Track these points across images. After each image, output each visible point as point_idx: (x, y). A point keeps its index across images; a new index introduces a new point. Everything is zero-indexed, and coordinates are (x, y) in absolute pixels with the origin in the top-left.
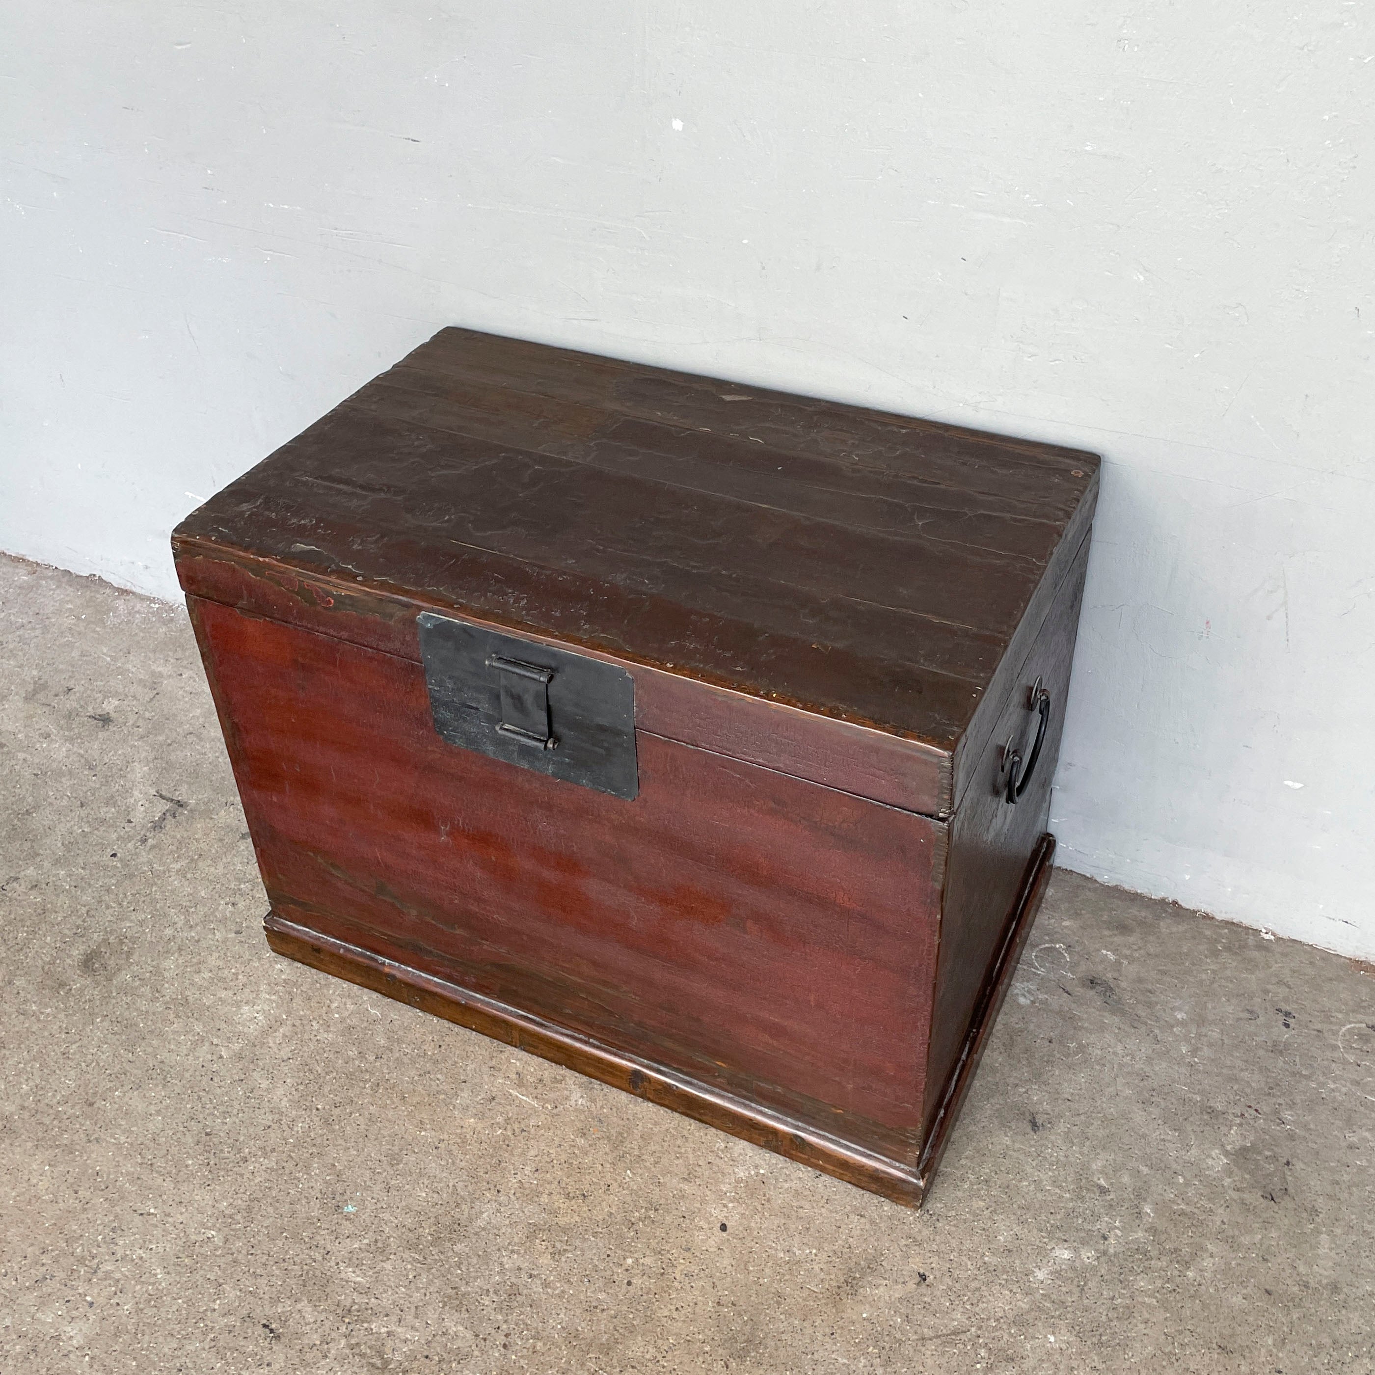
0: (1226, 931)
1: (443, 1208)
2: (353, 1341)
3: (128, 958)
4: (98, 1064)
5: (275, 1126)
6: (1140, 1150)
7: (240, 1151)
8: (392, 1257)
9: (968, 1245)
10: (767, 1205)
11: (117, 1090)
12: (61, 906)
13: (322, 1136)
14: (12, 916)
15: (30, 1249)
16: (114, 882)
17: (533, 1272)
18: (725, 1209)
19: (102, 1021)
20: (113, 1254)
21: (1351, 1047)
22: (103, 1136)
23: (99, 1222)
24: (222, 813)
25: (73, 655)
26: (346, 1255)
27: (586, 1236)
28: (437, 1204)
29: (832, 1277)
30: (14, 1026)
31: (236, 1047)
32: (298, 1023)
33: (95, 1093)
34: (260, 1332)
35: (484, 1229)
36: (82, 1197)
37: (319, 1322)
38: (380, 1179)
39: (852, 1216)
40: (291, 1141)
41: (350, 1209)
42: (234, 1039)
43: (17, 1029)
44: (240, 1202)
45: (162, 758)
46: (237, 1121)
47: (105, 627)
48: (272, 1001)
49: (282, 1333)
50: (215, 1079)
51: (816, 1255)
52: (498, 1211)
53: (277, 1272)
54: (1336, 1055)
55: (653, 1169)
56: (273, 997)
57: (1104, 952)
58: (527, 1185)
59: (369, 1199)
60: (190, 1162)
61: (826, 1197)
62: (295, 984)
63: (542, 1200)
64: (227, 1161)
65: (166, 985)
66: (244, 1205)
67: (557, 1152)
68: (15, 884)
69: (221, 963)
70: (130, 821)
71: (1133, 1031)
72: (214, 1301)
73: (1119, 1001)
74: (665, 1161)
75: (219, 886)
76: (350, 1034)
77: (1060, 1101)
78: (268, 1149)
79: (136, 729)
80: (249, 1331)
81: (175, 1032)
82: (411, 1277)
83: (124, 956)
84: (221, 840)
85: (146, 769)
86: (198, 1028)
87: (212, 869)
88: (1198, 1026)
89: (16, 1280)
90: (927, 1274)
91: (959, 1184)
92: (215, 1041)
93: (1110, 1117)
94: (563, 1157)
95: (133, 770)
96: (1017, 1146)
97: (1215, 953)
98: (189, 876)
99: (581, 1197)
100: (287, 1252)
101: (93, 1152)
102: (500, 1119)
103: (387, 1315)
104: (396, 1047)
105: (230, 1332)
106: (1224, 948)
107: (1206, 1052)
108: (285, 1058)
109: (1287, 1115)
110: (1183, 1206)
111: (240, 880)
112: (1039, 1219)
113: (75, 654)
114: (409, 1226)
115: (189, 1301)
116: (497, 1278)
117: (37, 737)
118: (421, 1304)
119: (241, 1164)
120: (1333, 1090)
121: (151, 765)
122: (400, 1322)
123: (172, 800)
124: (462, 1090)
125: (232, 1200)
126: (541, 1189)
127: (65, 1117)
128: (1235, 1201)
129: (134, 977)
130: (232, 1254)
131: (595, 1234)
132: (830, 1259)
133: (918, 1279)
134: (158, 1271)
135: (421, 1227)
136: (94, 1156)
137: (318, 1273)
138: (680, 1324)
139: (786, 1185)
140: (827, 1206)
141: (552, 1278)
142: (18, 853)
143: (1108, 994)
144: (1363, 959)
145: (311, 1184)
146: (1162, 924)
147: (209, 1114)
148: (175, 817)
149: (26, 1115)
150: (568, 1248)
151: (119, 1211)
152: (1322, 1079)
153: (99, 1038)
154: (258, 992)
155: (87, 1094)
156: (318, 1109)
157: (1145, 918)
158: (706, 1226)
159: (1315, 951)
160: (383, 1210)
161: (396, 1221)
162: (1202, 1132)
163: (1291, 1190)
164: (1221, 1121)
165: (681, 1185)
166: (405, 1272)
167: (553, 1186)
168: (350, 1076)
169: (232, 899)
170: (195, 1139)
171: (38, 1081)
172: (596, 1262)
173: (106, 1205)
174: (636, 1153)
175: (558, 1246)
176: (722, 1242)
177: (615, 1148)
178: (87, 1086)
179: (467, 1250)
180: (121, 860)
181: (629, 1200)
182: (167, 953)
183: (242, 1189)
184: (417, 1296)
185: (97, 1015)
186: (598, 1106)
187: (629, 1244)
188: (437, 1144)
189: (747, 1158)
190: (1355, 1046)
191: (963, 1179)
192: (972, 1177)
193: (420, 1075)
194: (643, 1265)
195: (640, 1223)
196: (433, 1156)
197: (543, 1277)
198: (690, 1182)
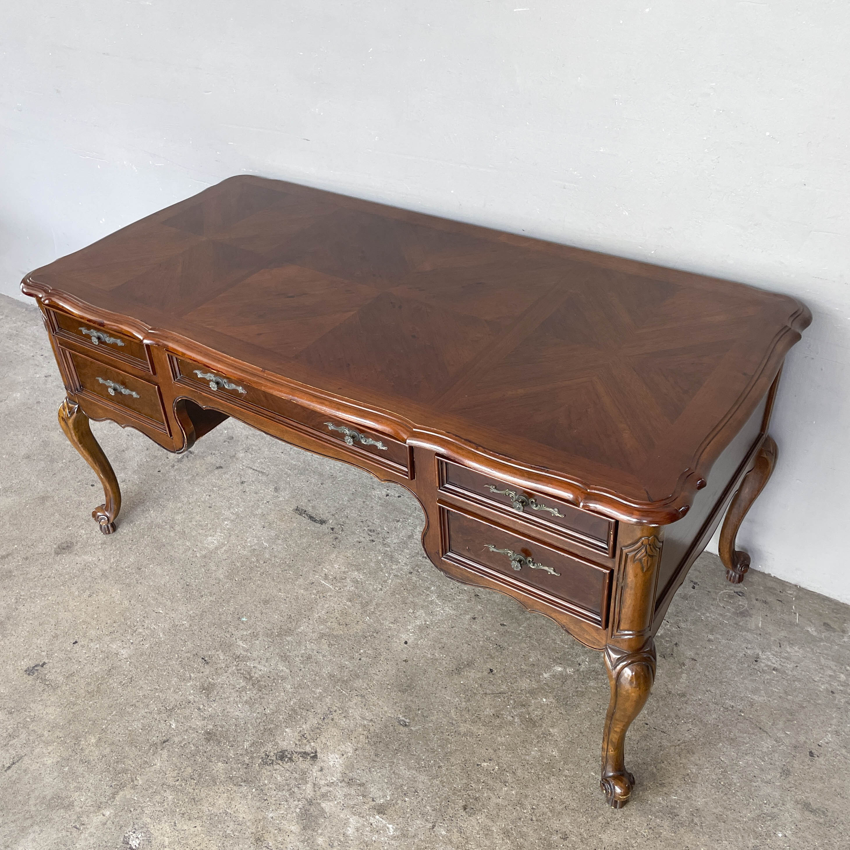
1: (284, 623)
2: (238, 668)
5: (217, 585)
7: (200, 593)
8: (259, 639)
9: (515, 660)
10: (427, 636)
11: (151, 564)
13: (236, 590)
16: (158, 482)
17: (319, 651)
18: (408, 636)
19: (147, 537)
20: (143, 626)
21: (723, 600)
22: (143, 582)
23: (138, 613)
24: (209, 457)
26: (240, 636)
27: (345, 640)
28: (282, 621)
29: (451, 666)
31: (204, 553)
32: (231, 546)
33: (141, 565)
34: (200, 660)
35: (300, 633)
37: (225, 659)
38: (259, 609)
39: (465, 644)
40: (223, 591)
41: (244, 619)
42: (203, 550)
44: (198, 612)
46: (200, 581)
49: (209, 662)
50: (193, 564)
51: (445, 657)
52: (308, 626)
53: (210, 640)
54: (714, 602)
55: (379, 617)
56: (222, 535)
58: (322, 618)
59: (253, 616)
60: (179, 595)
61: (454, 636)
62: (232, 530)
63: (328, 624)
64: (194, 596)
65: (176, 526)
67: (337, 606)
69: (200, 519)
70: (168, 458)
72: (183, 647)
74: (385, 614)
75: (203, 488)
76: (254, 552)
78: (212, 593)
80: (196, 660)
81: (177, 544)
82: (266, 647)
84: (207, 469)
86: (188, 544)
87: (202, 481)
90: (493, 669)
91: (517, 637)
92: (195, 550)
94: (340, 609)
98: (191, 482)
99: (345, 625)
100: (215, 633)
102: (315, 592)
103: (254, 660)
104: (273, 559)
105: (188, 659)
108: (224, 559)
109: (682, 625)
111: (213, 486)
112: (550, 654)
114: (269, 628)
115: (172, 647)
116: (303, 651)
118: (269, 657)
119: (200, 598)
120: (708, 617)
122: (259, 663)
124: (300, 579)
125: (194, 611)
126: (328, 620)
127: (128, 573)
129: (163, 521)
130: (193, 631)
131: (348, 640)
132: (451, 660)
133: (489, 671)
134: (161, 634)
135: (274, 629)
136: (139, 588)
137: (227, 642)
138: (379, 677)
139: (438, 629)
140: (454, 639)
141: (327, 654)
142: (118, 467)
145: (229, 608)
147: (189, 578)
148: (188, 457)
149: (112, 571)
150: (336, 643)
151: (147, 610)
152: (704, 612)
153: (145, 544)
154: (216, 532)
155: (138, 565)
156: (236, 580)
158: (398, 641)
160: (258, 621)
161: (263, 626)
163: (674, 655)
165: (390, 625)
166: (264, 645)
167: (334, 619)
168: (251, 568)
169: (209, 494)
170: (182, 587)
171: (118, 558)
172: (347, 650)
173: (142, 607)
174: (372, 610)
175: (332, 642)
176: (405, 648)
177: (363, 607)
178: (138, 562)
179: (292, 640)
180: (162, 474)
181: (366, 628)
182: (178, 513)
183: (200, 607)
184: (268, 654)
185: (145, 535)
186: (359, 590)
187: (363, 645)
188: (285, 598)
189: (422, 617)
190: (725, 599)
191: (519, 635)
192: (523, 635)
193: (282, 571)
194: (368, 653)
195: (369, 637)
196: (283, 603)
197: (323, 653)
198: (394, 624)
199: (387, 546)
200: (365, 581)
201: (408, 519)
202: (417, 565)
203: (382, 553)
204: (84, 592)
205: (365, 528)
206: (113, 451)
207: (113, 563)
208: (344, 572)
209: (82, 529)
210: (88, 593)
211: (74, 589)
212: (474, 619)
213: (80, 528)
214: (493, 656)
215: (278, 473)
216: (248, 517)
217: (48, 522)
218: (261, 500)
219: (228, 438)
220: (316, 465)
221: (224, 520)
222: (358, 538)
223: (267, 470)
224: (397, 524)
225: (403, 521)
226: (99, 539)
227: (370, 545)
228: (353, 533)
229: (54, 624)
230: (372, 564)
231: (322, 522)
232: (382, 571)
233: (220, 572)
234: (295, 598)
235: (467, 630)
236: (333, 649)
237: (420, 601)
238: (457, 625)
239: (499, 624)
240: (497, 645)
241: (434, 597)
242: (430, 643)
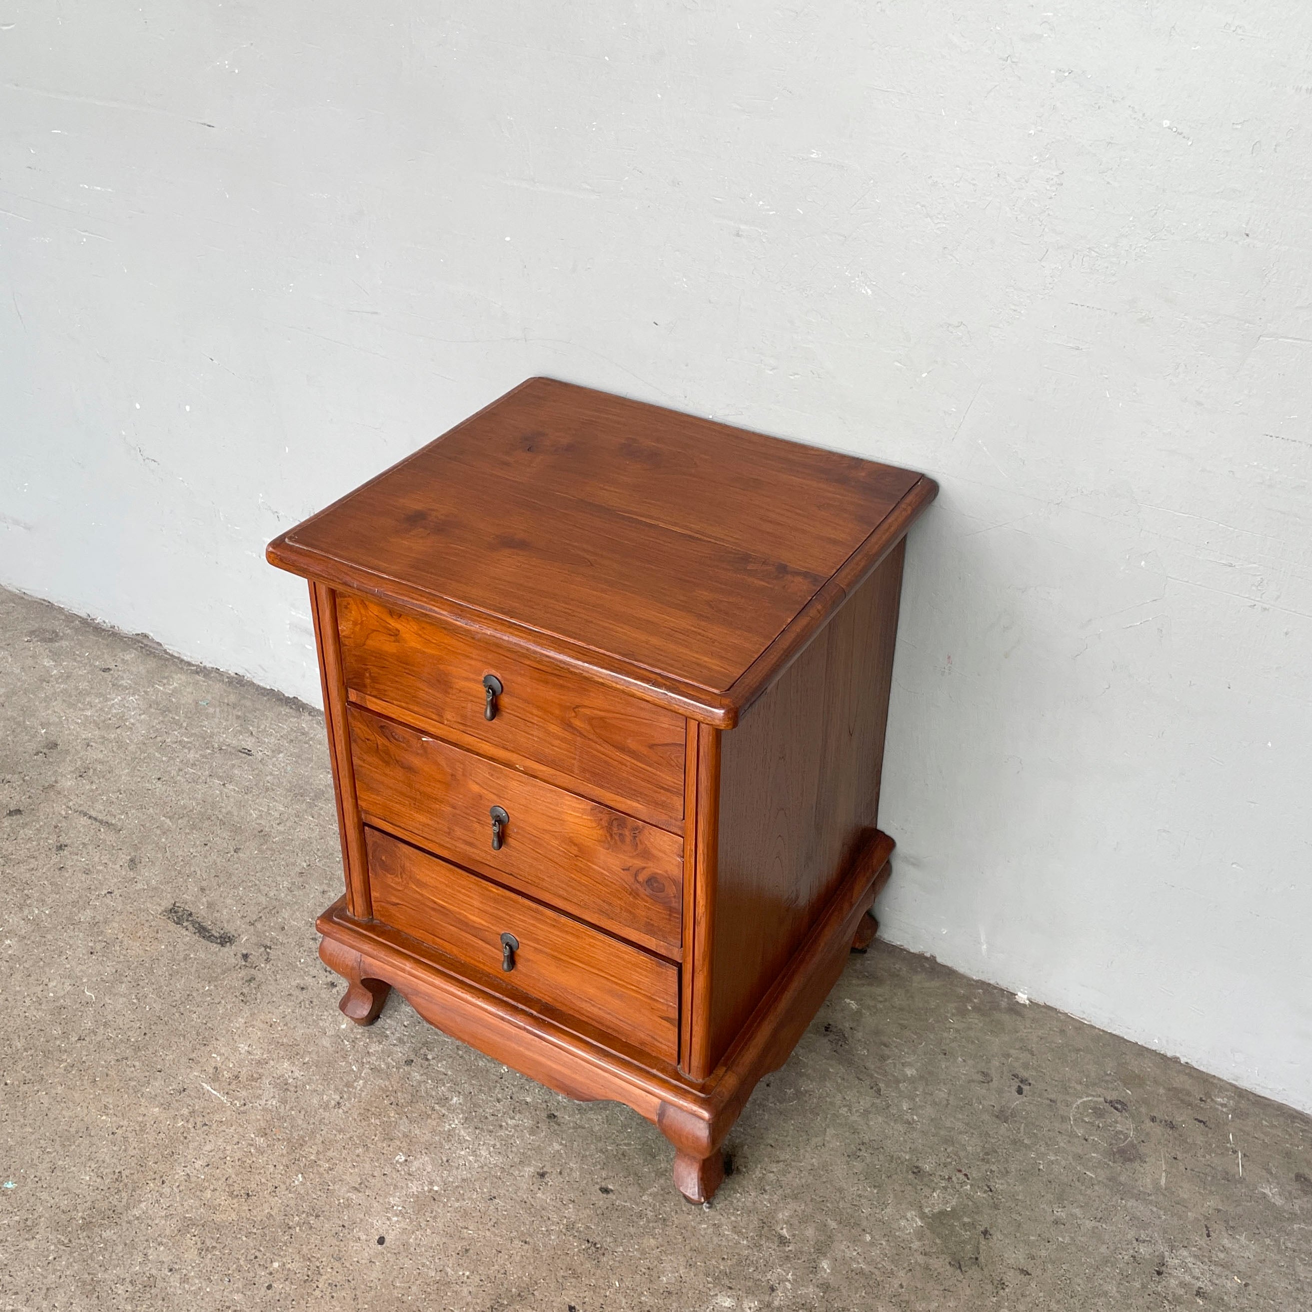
0: (980, 991)
1: (103, 1193)
6: (832, 1203)
8: (38, 1236)
10: (432, 1223)
13: (3, 1110)
17: (175, 1266)
18: (388, 1223)
21: (1083, 1120)
27: (239, 1236)
28: (98, 1189)
29: (478, 1301)
35: (138, 1218)
38: (47, 1158)
39: (516, 1242)
41: (9, 1185)
51: (468, 1277)
52: (157, 1201)
54: (1064, 1127)
55: (326, 1175)
57: (848, 1001)
58: (193, 1179)
59: (32, 1177)
61: (494, 1220)
62: (20, 960)
63: (205, 1195)
67: (233, 1149)
71: (856, 1082)
73: (849, 1051)
74: (340, 1168)
77: (762, 1147)
82: (51, 1258)
88: (927, 1084)
90: (577, 1307)
91: (635, 1219)
93: (810, 1167)
94: (238, 1155)
97: (963, 1012)
99: (245, 1197)
102: (185, 1111)
103: (16, 1293)
104: (101, 1030)
106: (973, 1008)
107: (929, 1111)
109: (998, 1183)
110: (863, 1265)
112: (708, 1263)
114: (63, 1207)
116: (137, 1268)
118: (54, 1286)
122: (28, 1301)
124: (156, 1079)
126: (207, 1184)
128: (920, 1265)
131: (248, 1234)
132: (481, 1283)
135: (75, 1209)
139: (457, 1205)
140: (494, 1229)
141: (193, 1274)
143: (840, 1043)
146: (915, 978)
152: (1043, 1149)
156: (6, 1084)
157: (898, 971)
158: (363, 1237)
159: (1069, 1020)
160: (43, 1189)
161: (52, 1201)
162: (903, 1192)
163: (982, 1260)
164: (925, 1182)
165: (350, 1195)
166: (46, 1253)
167: (220, 1182)
168: (47, 1054)
172: (242, 1262)
174: (313, 1158)
175: (208, 1242)
176: (376, 1255)
177: (293, 1150)
179: (115, 1237)
181: (292, 1203)
184: (51, 1278)
186: (288, 1107)
187: (281, 1248)
188: (115, 1130)
189: (425, 1173)
190: (1087, 1119)
191: (640, 1216)
192: (650, 1214)
193: (117, 1060)
194: (289, 1269)
195: (298, 1228)
196: (108, 1141)
197: (184, 1271)
198: (360, 1192)
200: (304, 1085)
202: (426, 1044)
208: (259, 1062)
212: (542, 1175)
214: (579, 1270)
215: (144, 826)
216: (60, 928)
218: (96, 889)
219: (47, 746)
220: (229, 808)
222: (301, 977)
223: (120, 819)
227: (325, 994)
228: (292, 966)
231: (225, 940)
234: (138, 1128)
235: (523, 1205)
236: (208, 1261)
237: (422, 1133)
238: (502, 1192)
239: (598, 1187)
240: (588, 1241)
241: (456, 1122)
242: (437, 1239)
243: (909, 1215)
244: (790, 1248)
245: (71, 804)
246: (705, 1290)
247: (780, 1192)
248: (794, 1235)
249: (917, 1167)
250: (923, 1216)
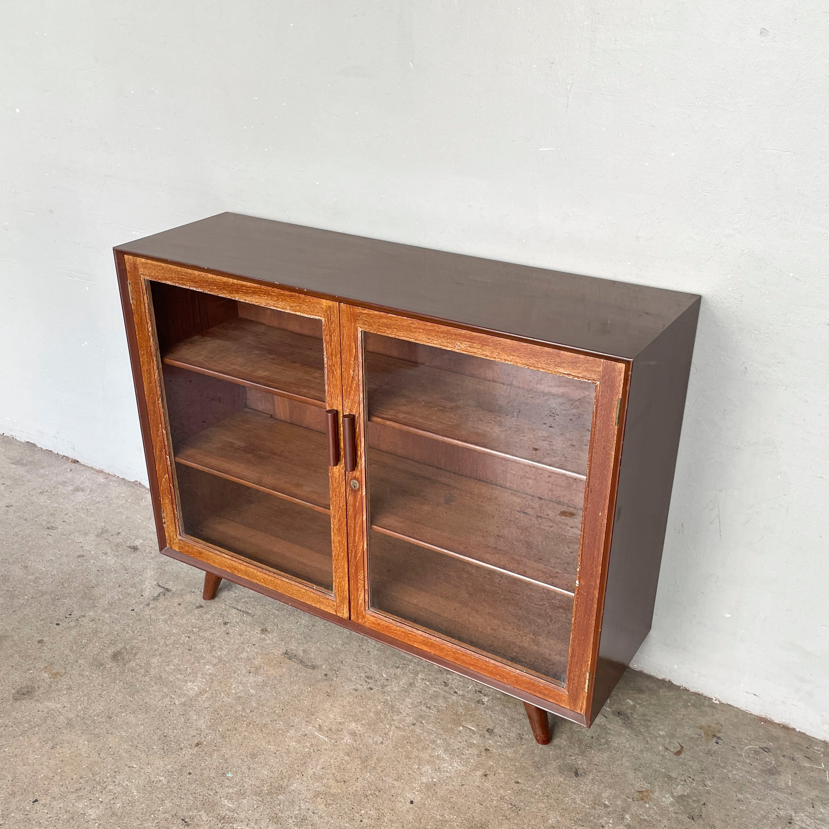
0: (694, 697)
1: (275, 779)
3: (135, 656)
4: (115, 700)
5: (197, 736)
6: (628, 790)
7: (179, 745)
8: (247, 797)
9: (533, 822)
10: (435, 795)
11: (123, 713)
12: (105, 630)
13: (219, 742)
14: (81, 632)
15: (75, 776)
16: (131, 622)
17: (315, 811)
18: (414, 795)
19: (119, 682)
20: (114, 782)
21: (749, 756)
22: (114, 732)
23: (109, 768)
24: (188, 596)
25: (122, 517)
26: (225, 794)
27: (343, 799)
28: (272, 777)
30: (77, 680)
31: (183, 700)
32: (214, 692)
33: (112, 713)
34: (180, 822)
35: (293, 791)
36: (101, 757)
37: (209, 821)
38: (246, 764)
39: (477, 804)
40: (205, 743)
41: (229, 775)
42: (182, 696)
43: (78, 682)
44: (177, 766)
45: (161, 568)
46: (180, 732)
47: (140, 506)
48: (203, 682)
49: (191, 824)
50: (171, 713)
51: (456, 819)
52: (301, 783)
53: (191, 798)
54: (740, 759)
55: (381, 773)
56: (204, 680)
57: (628, 700)
58: (317, 774)
59: (240, 772)
60: (155, 747)
61: (465, 795)
62: (215, 675)
63: (324, 781)
64: (173, 748)
65: (152, 670)
66: (179, 768)
67: (334, 761)
68: (83, 619)
69: (180, 663)
70: (142, 596)
71: (636, 737)
72: (160, 807)
73: (631, 723)
74: (387, 770)
75: (182, 629)
76: (239, 700)
77: (592, 765)
79: (150, 554)
80: (175, 821)
81: (153, 691)
82: (255, 807)
83: (133, 655)
85: (153, 572)
87: (180, 621)
88: (670, 739)
89: (67, 788)
91: (533, 795)
92: (173, 696)
93: (616, 774)
94: (337, 764)
95: (146, 573)
96: (566, 782)
97: (686, 707)
98: (169, 623)
99: (343, 782)
100: (197, 790)
101: (109, 738)
102: (308, 744)
103: (242, 822)
104: (261, 707)
105: (166, 820)
106: (692, 704)
108: (206, 707)
109: (709, 783)
110: (646, 817)
111: (193, 627)
112: (571, 815)
113: (124, 517)
114: (257, 785)
115: (148, 806)
116: (297, 812)
117: (101, 553)
118: (259, 819)
119: (179, 750)
120: (735, 774)
121: (156, 571)
123: (164, 588)
124: (291, 729)
125: (173, 765)
126: (324, 776)
127: (97, 722)
128: (673, 818)
129: (137, 665)
130: (171, 788)
131: (348, 798)
132: (462, 821)
134: (135, 791)
135: (263, 786)
136: (109, 740)
137: (211, 800)
139: (446, 787)
140: (465, 798)
141: (324, 815)
142: (86, 605)
143: (626, 719)
144: (764, 717)
145: (212, 763)
146: (661, 691)
147: (166, 728)
148: (164, 595)
150: (333, 803)
151: (119, 764)
152: (730, 768)
153: (117, 690)
154: (196, 677)
155: (109, 713)
156: (219, 731)
157: (652, 687)
158: (403, 801)
159: (740, 711)
160: (246, 777)
161: (251, 783)
162: (663, 786)
163: (703, 816)
164: (673, 782)
165: (394, 782)
166: (252, 805)
167: (330, 776)
168: (237, 718)
169: (188, 635)
170: (158, 737)
171: (86, 705)
172: (346, 810)
173: (113, 761)
174: (373, 766)
175: (329, 801)
176: (410, 809)
177: (363, 762)
178: (109, 710)
179: (284, 799)
180: (136, 612)
181: (367, 785)
182: (154, 656)
183: (179, 761)
184: (257, 815)
185: (117, 680)
186: (357, 743)
187: (364, 805)
188: (275, 752)
189: (429, 773)
190: (751, 755)
191: (535, 794)
192: (540, 793)
193: (271, 721)
194: (369, 814)
195: (371, 796)
196: (273, 757)
197: (320, 814)
198: (398, 781)
199: (386, 695)
200: (364, 734)
201: (408, 665)
202: (421, 716)
203: (381, 702)
204: (47, 743)
205: (362, 675)
206: (81, 587)
207: (80, 711)
208: (340, 723)
209: (45, 672)
210: (50, 744)
211: (34, 740)
212: (486, 775)
213: (43, 672)
214: (509, 817)
215: (265, 614)
216: (232, 661)
217: (6, 664)
218: (247, 643)
221: (205, 664)
222: (355, 685)
223: (252, 611)
224: (396, 670)
225: (403, 667)
226: (64, 683)
227: (368, 693)
228: (349, 680)
229: (11, 779)
230: (371, 715)
231: (314, 667)
232: (382, 722)
233: (202, 721)
234: (286, 751)
235: (478, 788)
236: (330, 810)
237: (425, 755)
238: (467, 783)
239: (513, 781)
240: (512, 805)
241: (441, 751)
242: (438, 802)
243: (666, 796)
244: (610, 809)
245: (227, 603)
246: (570, 826)
247: (603, 785)
248: (611, 804)
249: (669, 775)
250: (673, 797)
